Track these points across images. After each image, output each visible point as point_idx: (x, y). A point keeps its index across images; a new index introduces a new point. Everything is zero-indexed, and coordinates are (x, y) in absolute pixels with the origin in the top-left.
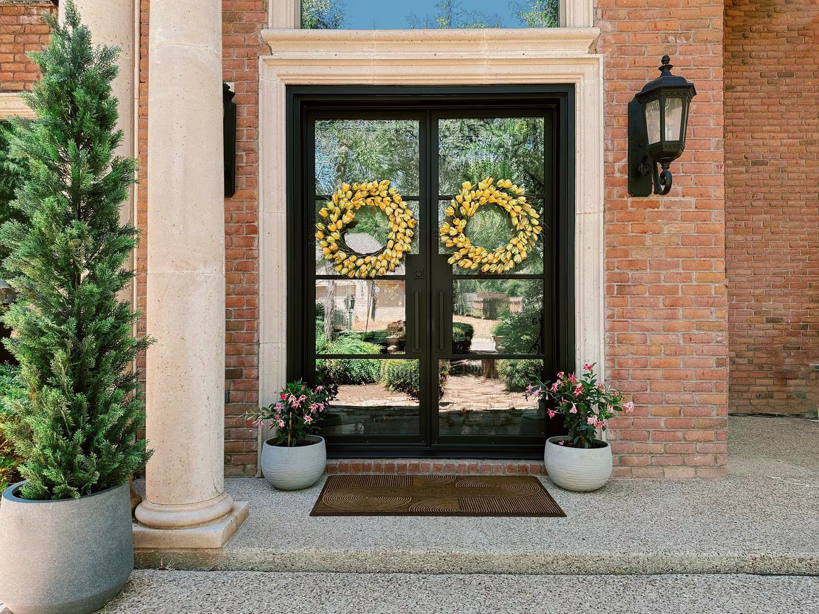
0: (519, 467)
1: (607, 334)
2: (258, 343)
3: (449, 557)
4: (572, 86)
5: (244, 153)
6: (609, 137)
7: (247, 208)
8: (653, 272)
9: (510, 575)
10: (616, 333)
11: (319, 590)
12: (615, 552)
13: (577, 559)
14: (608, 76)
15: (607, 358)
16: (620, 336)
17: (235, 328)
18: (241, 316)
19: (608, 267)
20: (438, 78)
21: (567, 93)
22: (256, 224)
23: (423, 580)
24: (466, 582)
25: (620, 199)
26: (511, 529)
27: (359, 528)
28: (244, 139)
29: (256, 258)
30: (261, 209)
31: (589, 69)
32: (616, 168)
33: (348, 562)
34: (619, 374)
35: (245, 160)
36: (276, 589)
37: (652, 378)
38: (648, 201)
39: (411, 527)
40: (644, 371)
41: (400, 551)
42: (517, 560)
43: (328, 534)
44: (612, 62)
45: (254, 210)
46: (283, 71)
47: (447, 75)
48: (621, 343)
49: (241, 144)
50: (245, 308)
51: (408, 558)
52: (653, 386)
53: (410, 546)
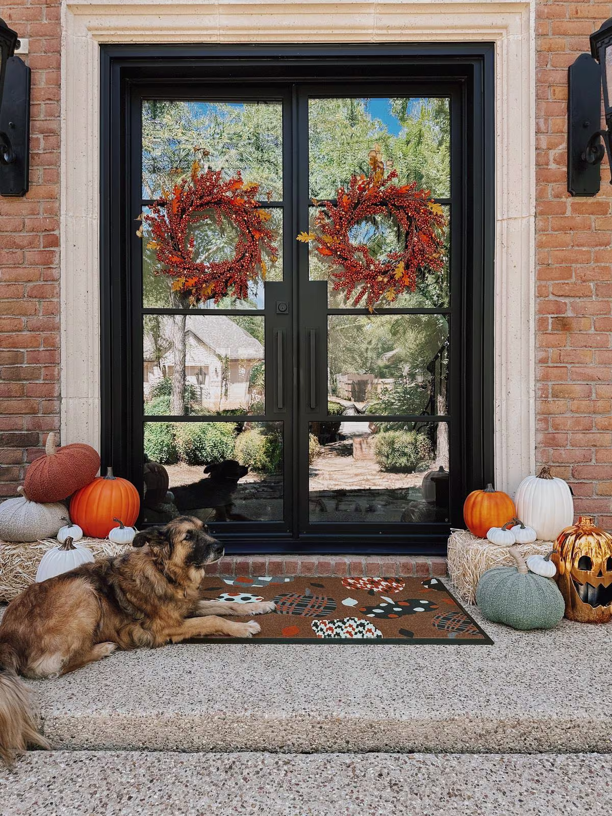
0: (418, 565)
1: (539, 385)
2: (59, 398)
3: (327, 724)
4: (491, 45)
5: (41, 136)
6: (543, 114)
7: (46, 211)
8: (601, 299)
9: (428, 756)
10: (550, 383)
11: (106, 793)
12: (596, 713)
13: (536, 725)
14: (540, 31)
15: (538, 417)
16: (556, 387)
17: (28, 377)
18: (37, 362)
19: (540, 294)
20: (308, 32)
21: (482, 56)
22: (56, 233)
23: (286, 768)
24: (358, 772)
25: (558, 200)
26: (420, 668)
27: (187, 667)
28: (42, 117)
29: (57, 280)
30: (63, 212)
31: (515, 21)
32: (551, 158)
33: (163, 732)
34: (554, 439)
35: (42, 144)
36: (33, 791)
37: (598, 444)
38: (593, 203)
39: (268, 665)
40: (588, 435)
41: (248, 714)
42: (439, 725)
43: (137, 679)
44: (546, 11)
45: (54, 213)
46: (95, 22)
47: (320, 28)
48: (557, 397)
49: (38, 124)
50: (41, 349)
51: (259, 726)
52: (600, 456)
53: (265, 704)
